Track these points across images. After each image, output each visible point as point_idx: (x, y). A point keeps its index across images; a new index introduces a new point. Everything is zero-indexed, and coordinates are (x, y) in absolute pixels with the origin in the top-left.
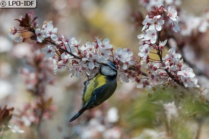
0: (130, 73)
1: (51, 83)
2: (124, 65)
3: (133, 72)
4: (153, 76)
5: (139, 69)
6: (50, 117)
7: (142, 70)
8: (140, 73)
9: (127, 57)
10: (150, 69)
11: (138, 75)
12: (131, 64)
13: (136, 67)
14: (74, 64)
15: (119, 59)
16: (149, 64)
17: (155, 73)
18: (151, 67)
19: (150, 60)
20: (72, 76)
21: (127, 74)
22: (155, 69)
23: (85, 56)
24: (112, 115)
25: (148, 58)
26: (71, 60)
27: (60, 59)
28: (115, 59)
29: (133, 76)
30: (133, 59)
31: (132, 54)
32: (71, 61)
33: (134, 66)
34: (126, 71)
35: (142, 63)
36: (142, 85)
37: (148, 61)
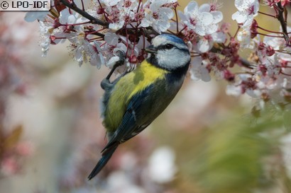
0: (215, 60)
1: (20, 91)
2: (201, 41)
3: (221, 57)
4: (264, 69)
5: (236, 51)
6: (18, 170)
7: (241, 53)
8: (236, 60)
9: (208, 24)
10: (259, 52)
11: (232, 66)
12: (217, 39)
13: (228, 47)
14: (89, 36)
15: (191, 27)
16: (256, 40)
17: (268, 61)
18: (261, 47)
19: (258, 30)
20: (81, 63)
21: (206, 62)
22: (271, 52)
23: (116, 20)
24: (162, 165)
25: (254, 26)
26: (82, 26)
27: (57, 25)
28: (181, 27)
29: (222, 67)
30: (223, 27)
31: (220, 18)
32: (81, 29)
33: (222, 45)
34: (205, 56)
35: (239, 38)
36: (239, 88)
37: (254, 34)
